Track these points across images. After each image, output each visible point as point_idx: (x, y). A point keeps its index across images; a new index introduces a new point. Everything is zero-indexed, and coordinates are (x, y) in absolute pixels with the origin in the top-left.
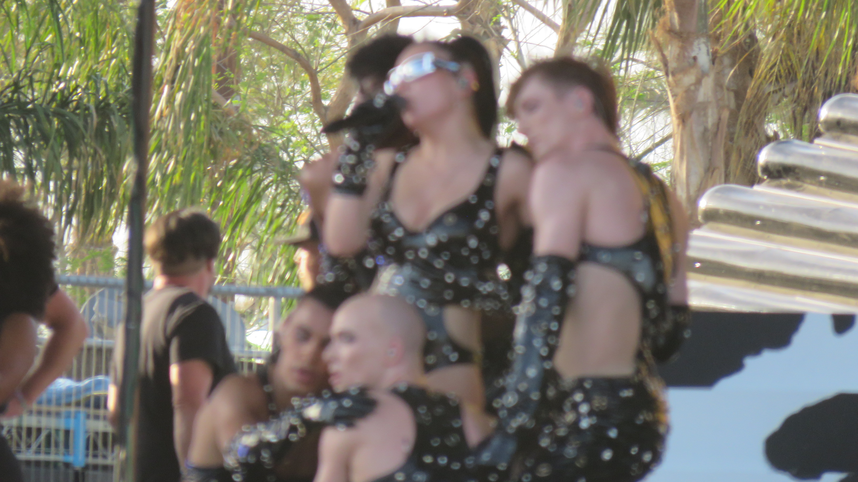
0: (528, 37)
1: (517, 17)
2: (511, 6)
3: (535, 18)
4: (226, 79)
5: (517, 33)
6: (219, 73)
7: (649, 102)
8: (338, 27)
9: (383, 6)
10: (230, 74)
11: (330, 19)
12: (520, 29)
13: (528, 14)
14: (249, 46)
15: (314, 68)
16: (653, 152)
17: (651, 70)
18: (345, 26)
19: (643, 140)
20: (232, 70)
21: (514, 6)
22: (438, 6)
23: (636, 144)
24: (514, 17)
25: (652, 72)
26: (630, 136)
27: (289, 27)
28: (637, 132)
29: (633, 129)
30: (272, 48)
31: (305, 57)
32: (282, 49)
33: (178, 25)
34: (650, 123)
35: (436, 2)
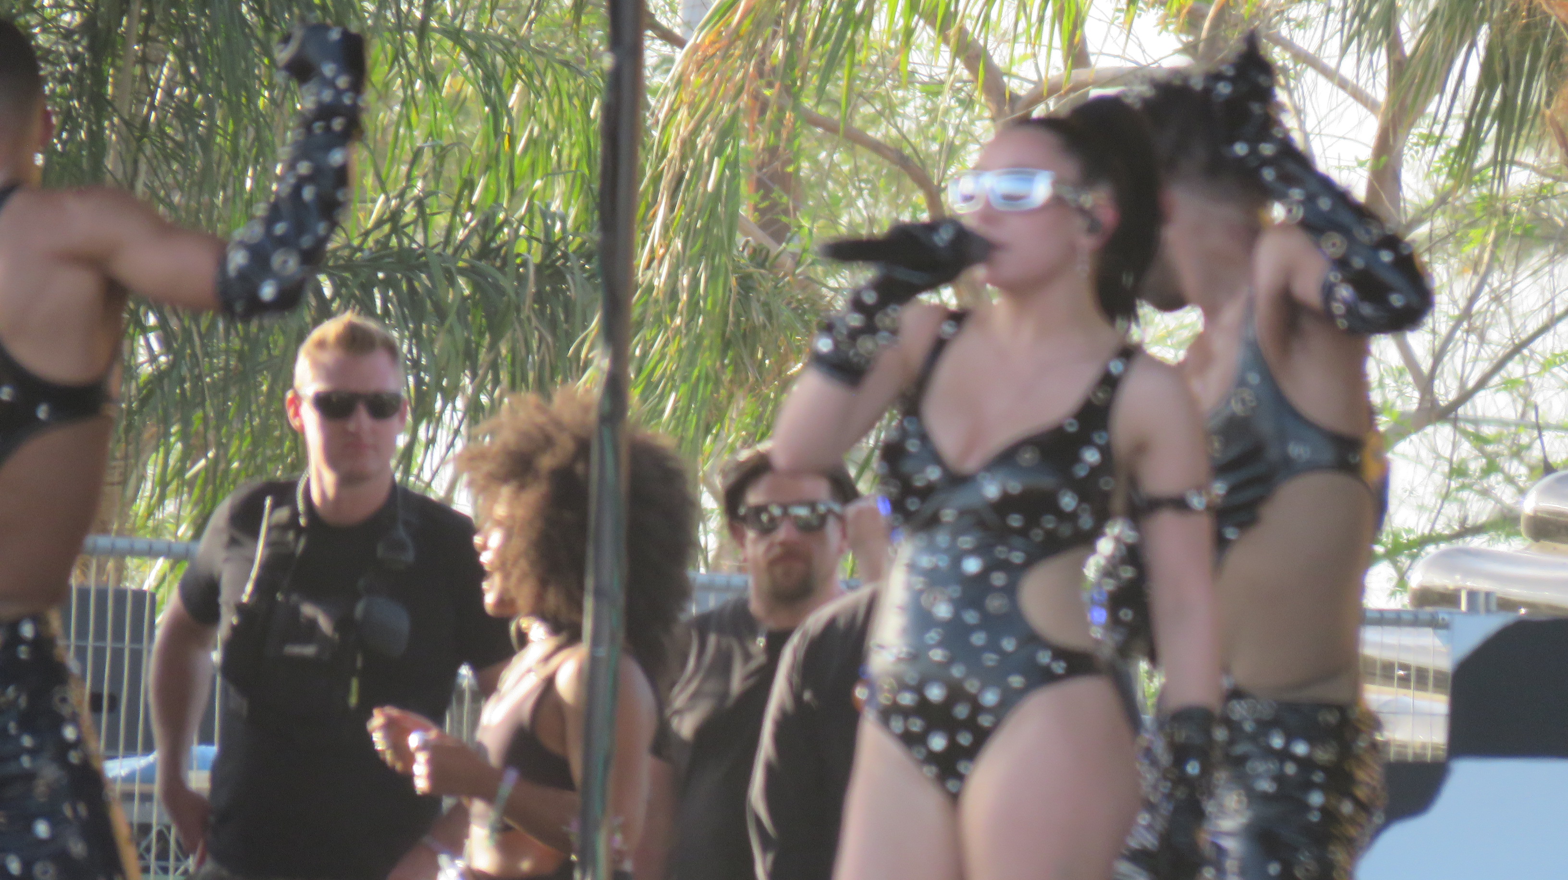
0: (1323, 124)
1: (1302, 87)
2: (1291, 66)
3: (1335, 88)
4: (774, 206)
5: (1302, 116)
6: (762, 192)
7: (1546, 239)
8: (977, 108)
9: (1058, 69)
10: (781, 197)
11: (963, 93)
12: (1309, 109)
13: (1322, 80)
14: (816, 144)
15: (936, 183)
16: (1552, 332)
17: (1548, 181)
18: (990, 105)
19: (1536, 307)
20: (787, 189)
21: (1295, 66)
22: (1160, 67)
23: (1525, 316)
24: (1296, 87)
25: (1548, 185)
26: (1510, 302)
27: (889, 111)
28: (1524, 294)
29: (1516, 290)
30: (858, 147)
31: (919, 165)
32: (876, 147)
33: (685, 97)
34: (1546, 278)
35: (1156, 62)
